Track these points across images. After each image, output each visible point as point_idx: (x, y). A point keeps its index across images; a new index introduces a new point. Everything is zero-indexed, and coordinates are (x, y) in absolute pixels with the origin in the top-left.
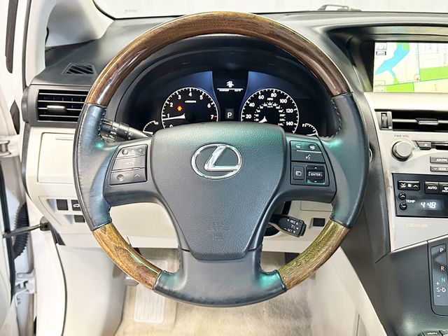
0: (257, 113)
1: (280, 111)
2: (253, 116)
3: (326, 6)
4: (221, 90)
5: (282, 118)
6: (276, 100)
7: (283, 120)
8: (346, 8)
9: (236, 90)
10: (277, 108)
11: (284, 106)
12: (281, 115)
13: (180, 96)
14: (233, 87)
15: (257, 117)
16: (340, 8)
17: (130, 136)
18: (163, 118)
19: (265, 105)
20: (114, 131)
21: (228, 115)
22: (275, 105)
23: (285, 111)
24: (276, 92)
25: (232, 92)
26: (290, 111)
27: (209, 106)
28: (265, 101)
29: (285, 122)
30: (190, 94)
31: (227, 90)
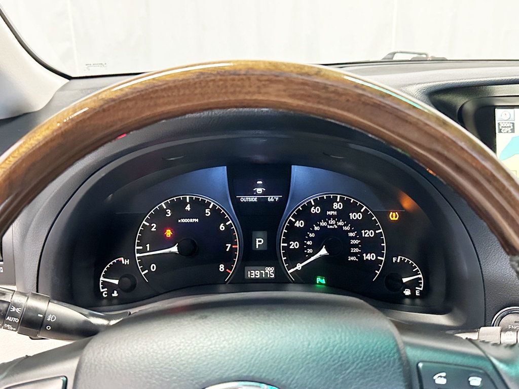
0: (310, 239)
1: (351, 234)
2: (302, 244)
3: (394, 53)
4: (244, 199)
5: (355, 246)
6: (342, 215)
7: (356, 250)
8: (424, 56)
9: (271, 199)
10: (345, 228)
11: (358, 226)
12: (353, 242)
13: (169, 211)
14: (264, 193)
15: (309, 247)
16: (415, 56)
17: (49, 323)
18: (139, 251)
19: (323, 224)
20: (13, 315)
21: (258, 243)
22: (341, 223)
23: (360, 234)
24: (342, 199)
25: (262, 202)
26: (368, 234)
27: (222, 227)
28: (323, 216)
29: (361, 254)
30: (188, 208)
31: (253, 199)
